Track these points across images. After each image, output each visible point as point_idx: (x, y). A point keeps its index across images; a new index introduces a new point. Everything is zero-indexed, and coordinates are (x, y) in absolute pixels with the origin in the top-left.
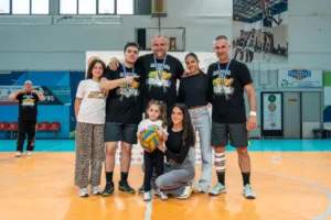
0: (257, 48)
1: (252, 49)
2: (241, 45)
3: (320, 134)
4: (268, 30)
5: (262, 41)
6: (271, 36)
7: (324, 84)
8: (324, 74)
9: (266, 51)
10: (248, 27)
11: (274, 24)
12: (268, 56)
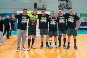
0: (64, 8)
1: (63, 8)
2: (60, 7)
3: (79, 29)
4: (67, 3)
5: (66, 6)
6: (68, 5)
7: (81, 17)
8: (81, 14)
9: (67, 8)
10: (62, 3)
11: (69, 2)
12: (67, 10)
